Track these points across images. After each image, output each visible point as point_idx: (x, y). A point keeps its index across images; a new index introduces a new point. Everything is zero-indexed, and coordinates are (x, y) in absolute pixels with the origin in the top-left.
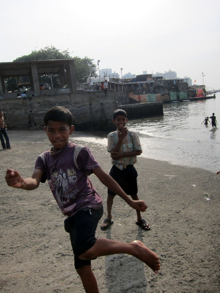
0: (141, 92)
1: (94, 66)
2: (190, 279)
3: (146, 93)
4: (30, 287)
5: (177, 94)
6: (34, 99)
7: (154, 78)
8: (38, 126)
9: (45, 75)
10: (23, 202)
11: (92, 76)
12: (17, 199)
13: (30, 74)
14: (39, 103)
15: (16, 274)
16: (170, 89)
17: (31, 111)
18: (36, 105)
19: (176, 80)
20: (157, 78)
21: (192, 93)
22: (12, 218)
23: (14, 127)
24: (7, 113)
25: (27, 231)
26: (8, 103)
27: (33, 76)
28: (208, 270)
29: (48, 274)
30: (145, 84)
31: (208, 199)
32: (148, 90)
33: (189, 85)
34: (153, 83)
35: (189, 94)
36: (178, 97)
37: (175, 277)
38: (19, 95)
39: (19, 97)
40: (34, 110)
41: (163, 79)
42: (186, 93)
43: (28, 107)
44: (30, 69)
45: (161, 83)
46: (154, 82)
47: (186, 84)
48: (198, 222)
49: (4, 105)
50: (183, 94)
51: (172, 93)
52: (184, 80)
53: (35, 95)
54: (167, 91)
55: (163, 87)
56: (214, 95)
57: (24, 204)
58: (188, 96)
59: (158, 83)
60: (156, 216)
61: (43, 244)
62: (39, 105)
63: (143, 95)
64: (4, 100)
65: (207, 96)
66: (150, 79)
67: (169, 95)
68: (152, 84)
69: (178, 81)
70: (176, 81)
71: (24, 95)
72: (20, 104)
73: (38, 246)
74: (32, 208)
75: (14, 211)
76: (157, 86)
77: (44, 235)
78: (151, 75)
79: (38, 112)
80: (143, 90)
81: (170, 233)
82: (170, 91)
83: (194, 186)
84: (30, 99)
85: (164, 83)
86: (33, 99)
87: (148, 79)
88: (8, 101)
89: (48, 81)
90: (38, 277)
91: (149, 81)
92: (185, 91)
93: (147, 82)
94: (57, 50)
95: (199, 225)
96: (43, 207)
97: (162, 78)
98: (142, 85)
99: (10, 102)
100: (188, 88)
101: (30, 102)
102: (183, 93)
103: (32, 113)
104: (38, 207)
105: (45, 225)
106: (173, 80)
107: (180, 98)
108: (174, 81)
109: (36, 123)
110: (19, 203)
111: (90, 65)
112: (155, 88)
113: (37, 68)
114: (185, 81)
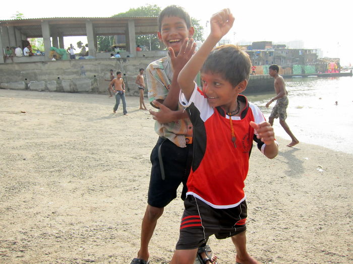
0: (256, 63)
1: (201, 28)
2: (284, 227)
3: (263, 64)
4: (118, 214)
5: (302, 67)
6: (129, 60)
7: (274, 46)
8: (132, 92)
9: (143, 36)
10: (114, 155)
11: (198, 40)
12: (107, 152)
13: (126, 33)
14: (134, 65)
15: (105, 204)
16: (293, 61)
17: (125, 75)
18: (131, 68)
19: (302, 50)
20: (279, 46)
21: (321, 67)
22: (102, 165)
23: (105, 92)
24: (98, 75)
25: (117, 176)
26: (99, 64)
27: (130, 35)
28: (306, 223)
29: (137, 207)
30: (263, 53)
31: (321, 170)
32: (265, 60)
33: (319, 58)
34: (273, 52)
35: (318, 68)
36: (303, 71)
37: (268, 224)
38: (112, 55)
39: (113, 57)
40: (129, 73)
41: (286, 48)
42: (314, 67)
43: (122, 69)
44: (127, 27)
45: (283, 53)
46: (274, 50)
47: (315, 56)
48: (304, 187)
49: (95, 65)
50: (309, 68)
51: (295, 66)
52: (312, 50)
53: (131, 56)
54: (289, 63)
55: (284, 58)
56: (351, 71)
57: (114, 156)
58: (316, 70)
59: (280, 52)
60: (256, 177)
61: (133, 186)
62: (134, 67)
63: (259, 66)
64: (96, 60)
65: (341, 72)
66: (270, 47)
67: (292, 68)
68: (271, 53)
69: (305, 51)
70: (302, 52)
71: (118, 56)
72: (113, 66)
73: (128, 188)
74: (122, 159)
75: (104, 160)
76: (277, 56)
77: (134, 181)
78: (270, 43)
79: (133, 75)
80: (259, 60)
81: (269, 192)
82: (293, 63)
83: (307, 158)
84: (125, 60)
85: (286, 53)
86: (127, 61)
87: (266, 47)
88: (99, 62)
89: (146, 43)
90: (127, 208)
91: (267, 49)
92: (313, 65)
93: (265, 50)
94: (159, 8)
95: (304, 190)
96: (135, 160)
97: (284, 46)
98: (258, 54)
99: (102, 62)
100: (317, 60)
101: (124, 64)
102: (310, 66)
103: (126, 77)
104: (128, 159)
105: (136, 173)
106: (299, 50)
107: (306, 72)
108: (300, 52)
109: (130, 88)
110: (110, 155)
111: (196, 27)
112: (274, 59)
113: (135, 26)
114: (314, 52)
